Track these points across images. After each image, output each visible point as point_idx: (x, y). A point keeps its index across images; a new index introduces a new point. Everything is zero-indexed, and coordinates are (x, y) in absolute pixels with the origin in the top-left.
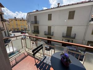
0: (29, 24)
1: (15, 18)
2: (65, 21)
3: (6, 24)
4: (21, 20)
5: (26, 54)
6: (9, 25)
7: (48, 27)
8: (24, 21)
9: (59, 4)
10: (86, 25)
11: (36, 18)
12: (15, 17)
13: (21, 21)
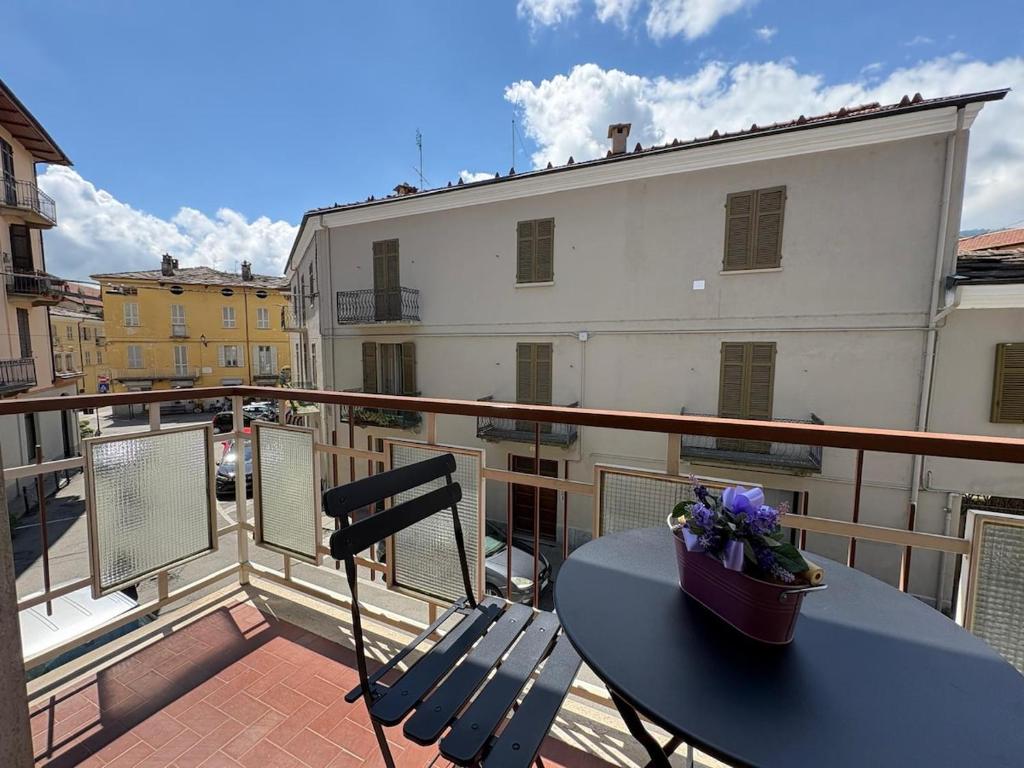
0: (313, 326)
1: (165, 272)
2: (699, 285)
3: (61, 333)
4: (227, 292)
5: (249, 618)
6: (89, 346)
7: (523, 349)
8: (262, 294)
9: (619, 131)
10: (920, 321)
11: (394, 261)
12: (167, 260)
13: (226, 301)
